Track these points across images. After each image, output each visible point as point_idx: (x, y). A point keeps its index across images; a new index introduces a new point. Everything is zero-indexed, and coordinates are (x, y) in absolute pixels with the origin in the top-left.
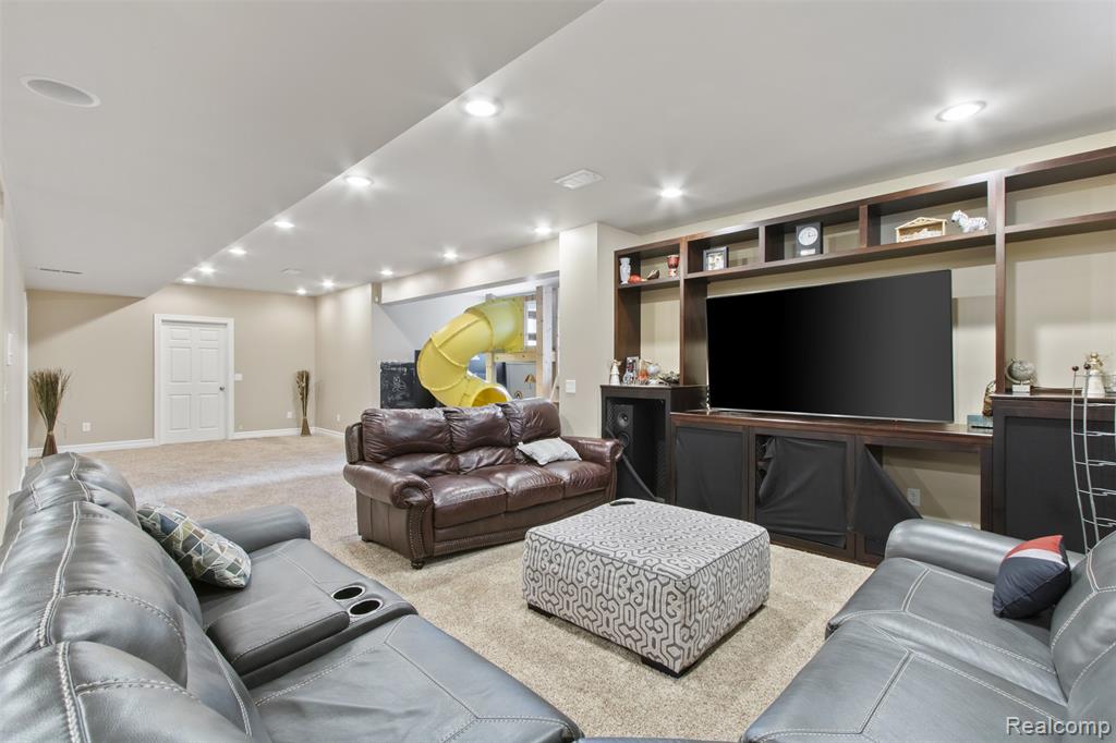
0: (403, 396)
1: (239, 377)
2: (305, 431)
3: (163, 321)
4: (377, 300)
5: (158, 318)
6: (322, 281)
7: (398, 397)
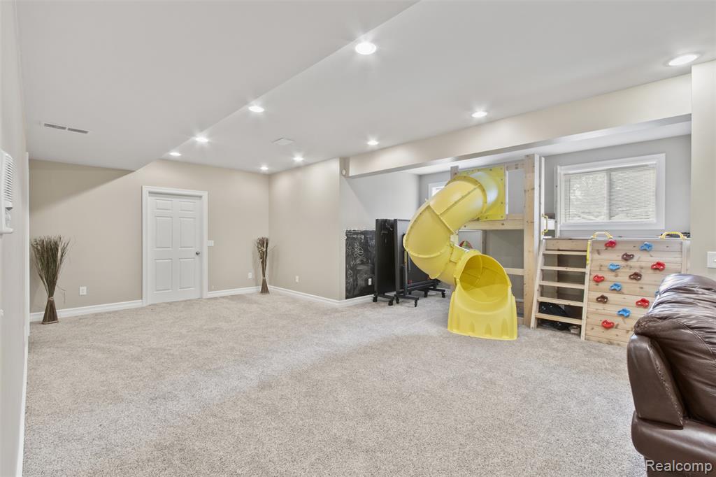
0: (362, 261)
1: (212, 243)
2: (265, 290)
3: (150, 193)
4: (344, 172)
5: (146, 190)
6: (294, 156)
7: (358, 261)
